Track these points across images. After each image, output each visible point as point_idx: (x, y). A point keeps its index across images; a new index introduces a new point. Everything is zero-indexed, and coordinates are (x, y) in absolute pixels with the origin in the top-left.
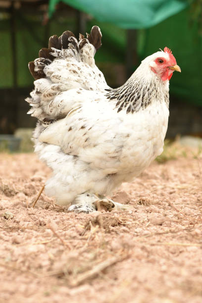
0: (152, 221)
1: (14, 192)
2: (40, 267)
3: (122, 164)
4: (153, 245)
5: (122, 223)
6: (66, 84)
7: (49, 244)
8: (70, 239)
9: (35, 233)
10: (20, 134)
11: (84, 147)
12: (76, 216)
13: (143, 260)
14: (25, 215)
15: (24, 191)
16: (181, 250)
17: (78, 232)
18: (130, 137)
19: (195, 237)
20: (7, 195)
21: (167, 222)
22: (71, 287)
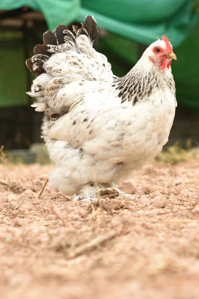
0: (155, 204)
1: (22, 188)
2: (39, 242)
3: (124, 151)
4: (154, 223)
5: (125, 207)
6: (67, 77)
7: (51, 226)
8: (71, 221)
9: (38, 218)
10: (35, 148)
11: (89, 139)
12: (80, 204)
13: (143, 235)
14: (30, 205)
15: (32, 187)
16: (181, 226)
17: (80, 214)
18: (131, 125)
19: (196, 215)
20: (15, 192)
21: (169, 205)
22: (69, 259)
